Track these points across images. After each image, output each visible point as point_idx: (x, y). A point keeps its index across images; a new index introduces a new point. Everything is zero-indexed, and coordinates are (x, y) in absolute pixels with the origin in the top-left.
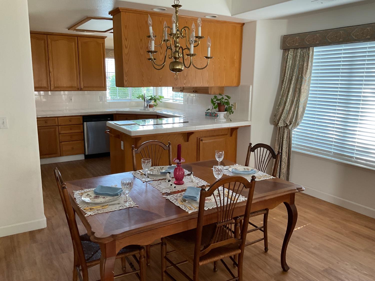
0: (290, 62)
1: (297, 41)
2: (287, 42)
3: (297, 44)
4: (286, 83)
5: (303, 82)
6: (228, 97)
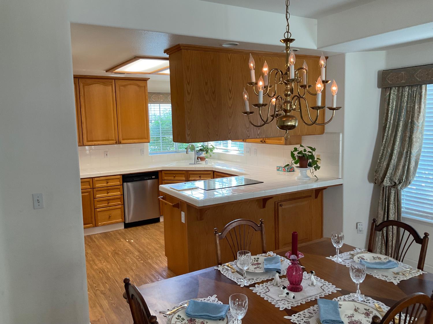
0: (393, 104)
1: (404, 77)
2: (388, 79)
3: (403, 81)
4: (389, 131)
5: (415, 129)
6: (311, 149)
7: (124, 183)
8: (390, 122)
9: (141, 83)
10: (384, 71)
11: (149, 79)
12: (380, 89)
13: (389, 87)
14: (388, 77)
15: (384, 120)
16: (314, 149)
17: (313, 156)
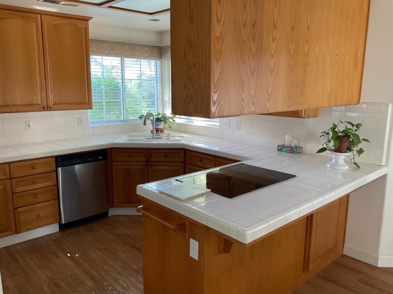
6: (353, 125)
7: (58, 168)
9: (81, 25)
11: (92, 18)
16: (358, 126)
17: (358, 135)
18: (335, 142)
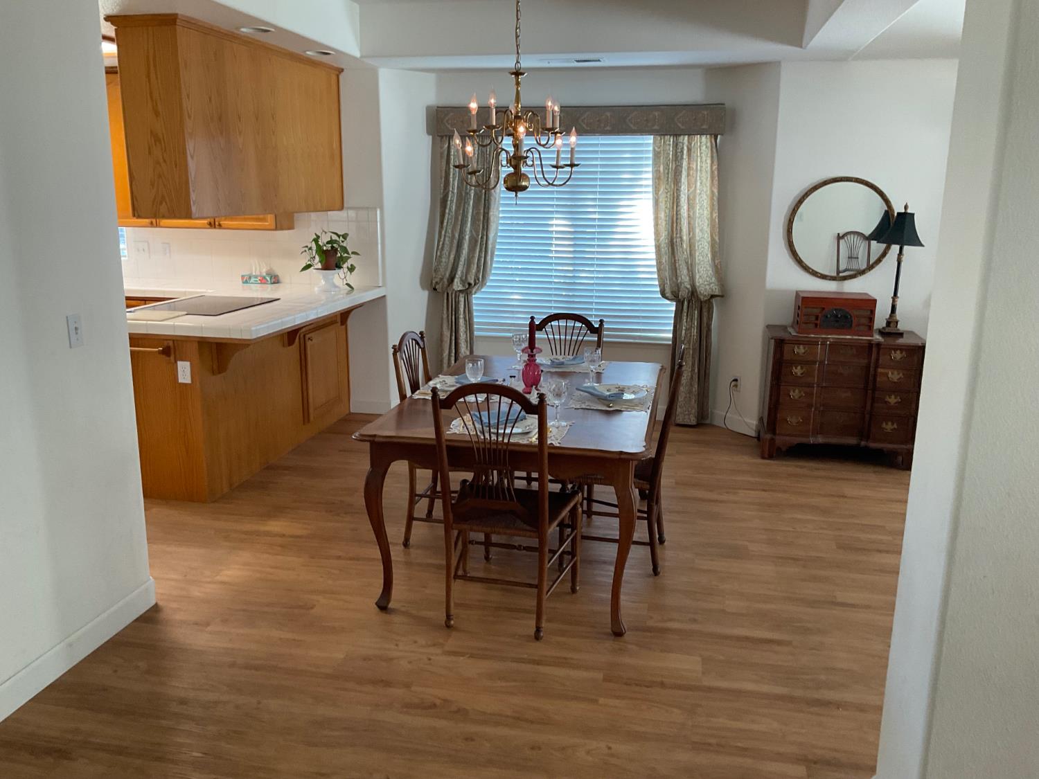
2: (446, 122)
4: (452, 205)
5: (492, 203)
6: (339, 236)
8: (453, 192)
10: (438, 107)
12: (431, 137)
13: (446, 136)
14: (447, 118)
15: (443, 188)
16: (345, 236)
17: (345, 248)
18: (320, 256)
